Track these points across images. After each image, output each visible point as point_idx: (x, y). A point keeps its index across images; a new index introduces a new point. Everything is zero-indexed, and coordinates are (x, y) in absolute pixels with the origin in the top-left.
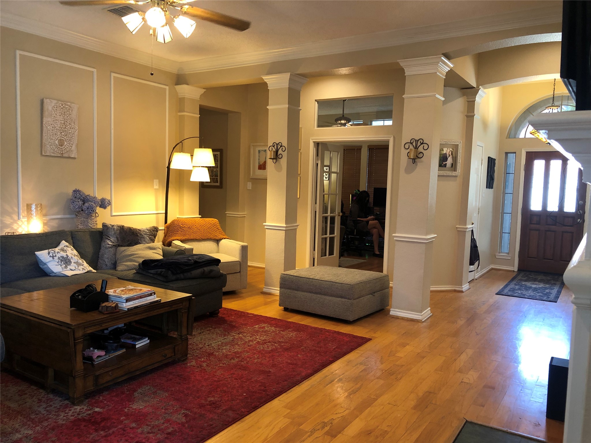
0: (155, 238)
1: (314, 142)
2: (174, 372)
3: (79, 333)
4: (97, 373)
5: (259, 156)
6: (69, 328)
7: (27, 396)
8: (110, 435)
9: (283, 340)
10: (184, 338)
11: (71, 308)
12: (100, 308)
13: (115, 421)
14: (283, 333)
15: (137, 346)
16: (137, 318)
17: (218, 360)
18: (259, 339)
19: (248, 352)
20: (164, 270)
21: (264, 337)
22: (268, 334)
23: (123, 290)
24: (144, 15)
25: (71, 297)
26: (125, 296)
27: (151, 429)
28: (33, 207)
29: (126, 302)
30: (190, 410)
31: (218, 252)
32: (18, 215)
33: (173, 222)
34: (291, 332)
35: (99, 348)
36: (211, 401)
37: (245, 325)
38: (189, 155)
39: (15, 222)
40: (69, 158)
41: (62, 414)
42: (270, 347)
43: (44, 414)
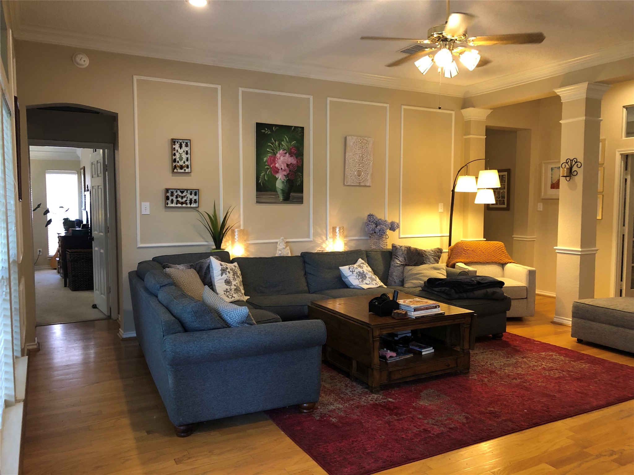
0: (439, 259)
1: (621, 155)
2: (456, 382)
3: (377, 333)
4: (391, 370)
5: (552, 174)
6: (369, 327)
7: (336, 380)
8: (401, 420)
9: (573, 370)
10: (466, 352)
11: (369, 312)
12: (393, 314)
13: (405, 411)
14: (574, 363)
15: (423, 353)
16: (423, 327)
17: (500, 378)
18: (545, 365)
19: (531, 375)
20: (447, 288)
21: (551, 365)
22: (556, 362)
23: (411, 301)
24: (434, 56)
25: (369, 303)
26: (413, 306)
27: (434, 422)
28: (337, 230)
29: (414, 311)
30: (470, 414)
31: (503, 276)
32: (326, 236)
33: (457, 245)
34: (583, 364)
35: (392, 350)
36: (491, 411)
37: (531, 350)
38: (474, 177)
39: (324, 242)
40: (365, 186)
41: (364, 398)
42: (557, 374)
43: (350, 396)
